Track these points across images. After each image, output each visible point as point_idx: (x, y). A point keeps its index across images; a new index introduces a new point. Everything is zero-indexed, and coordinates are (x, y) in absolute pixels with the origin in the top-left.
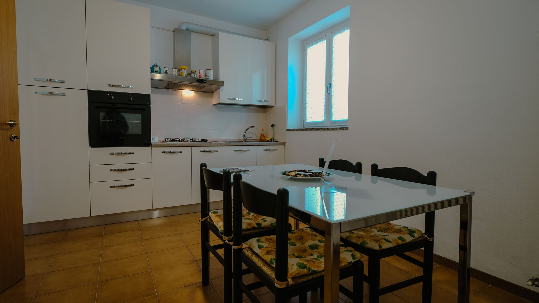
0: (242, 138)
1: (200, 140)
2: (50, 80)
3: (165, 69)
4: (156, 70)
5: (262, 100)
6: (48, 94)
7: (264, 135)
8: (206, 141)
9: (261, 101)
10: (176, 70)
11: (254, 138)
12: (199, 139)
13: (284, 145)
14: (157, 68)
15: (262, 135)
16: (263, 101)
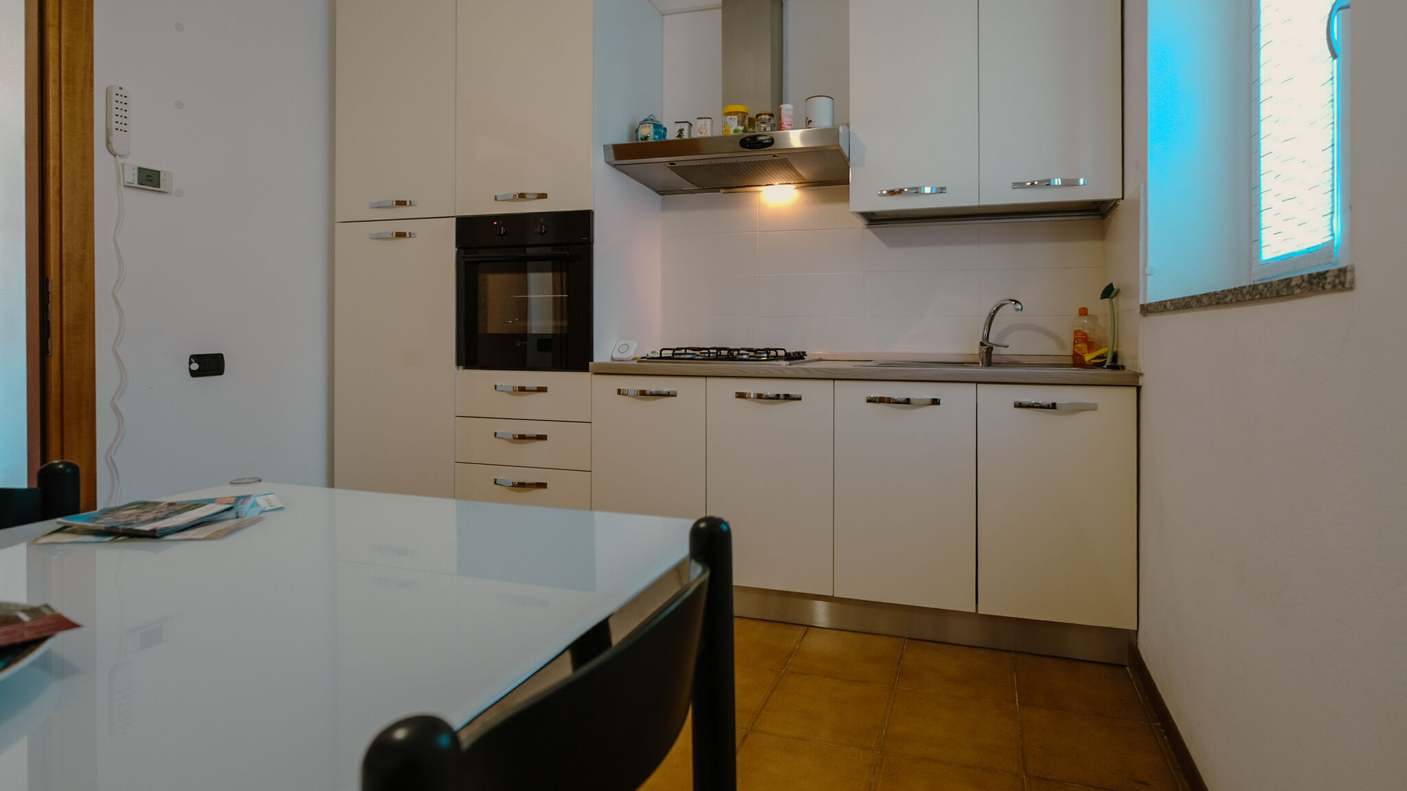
0: (973, 349)
1: (781, 353)
2: (401, 203)
3: (678, 127)
4: (642, 135)
5: (1049, 180)
6: (391, 236)
7: (1085, 334)
8: (802, 358)
9: (1047, 183)
10: (705, 125)
11: (1044, 347)
12: (775, 350)
13: (1139, 388)
14: (645, 127)
15: (1081, 338)
16: (1058, 182)
